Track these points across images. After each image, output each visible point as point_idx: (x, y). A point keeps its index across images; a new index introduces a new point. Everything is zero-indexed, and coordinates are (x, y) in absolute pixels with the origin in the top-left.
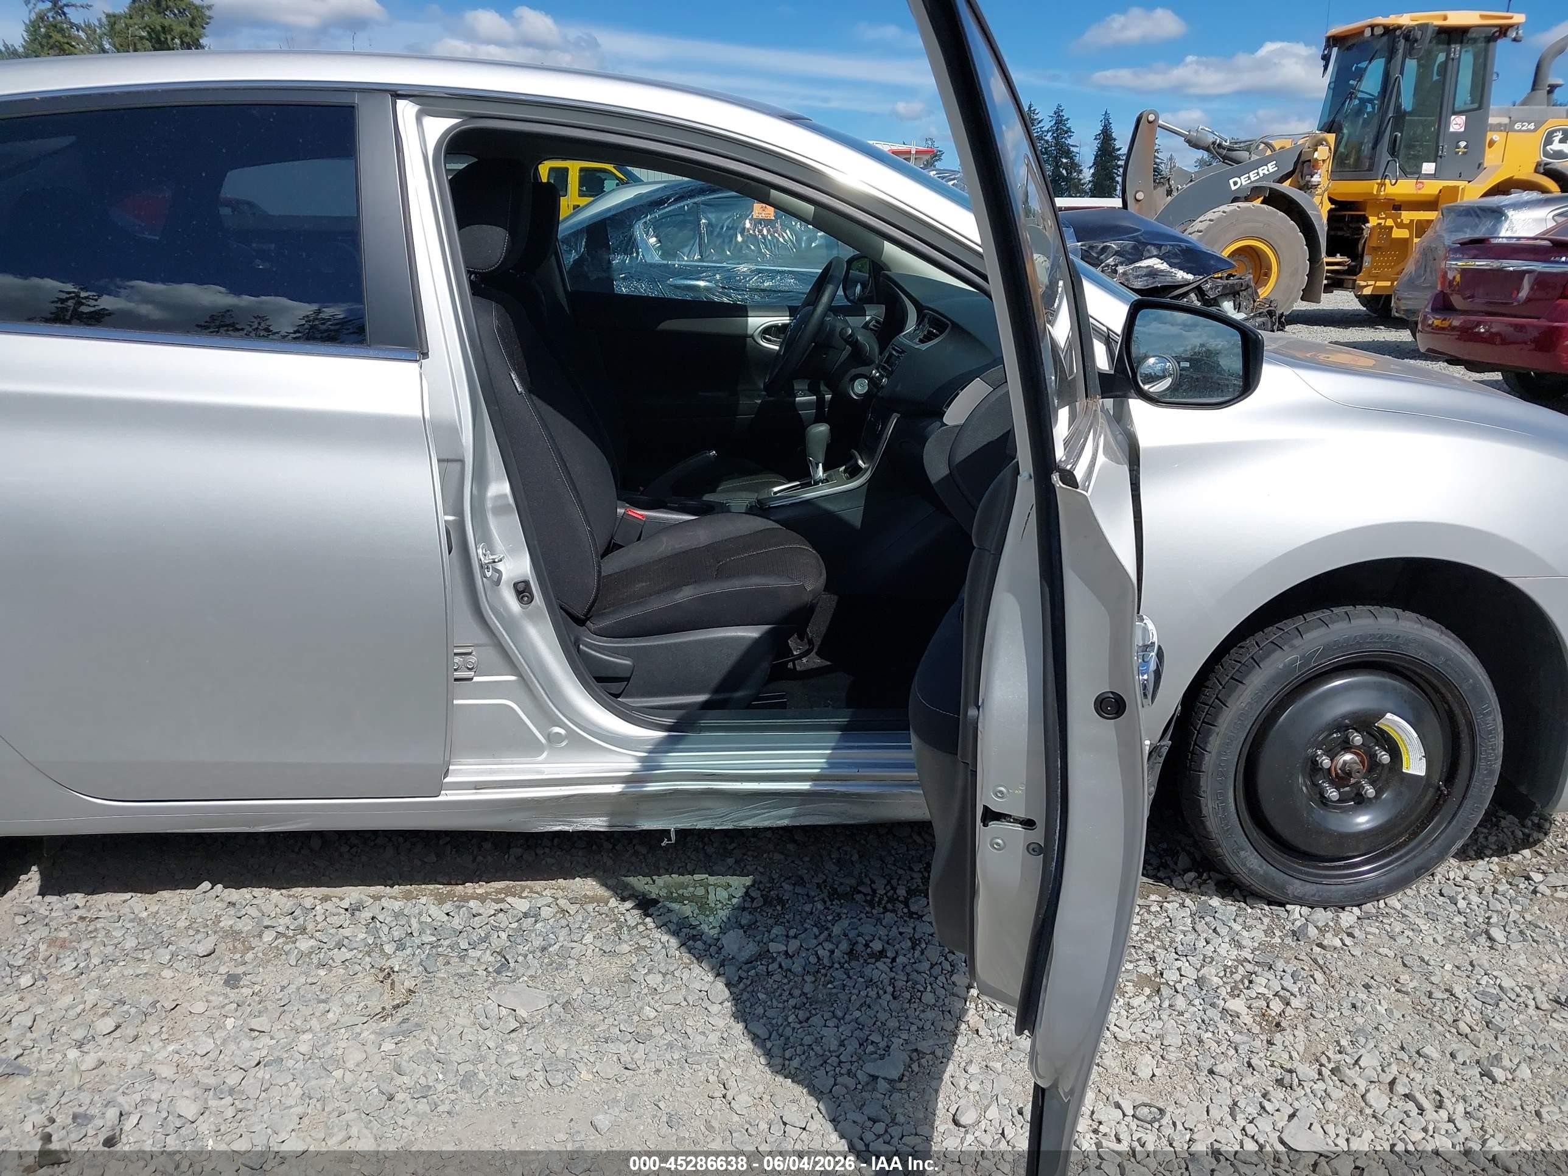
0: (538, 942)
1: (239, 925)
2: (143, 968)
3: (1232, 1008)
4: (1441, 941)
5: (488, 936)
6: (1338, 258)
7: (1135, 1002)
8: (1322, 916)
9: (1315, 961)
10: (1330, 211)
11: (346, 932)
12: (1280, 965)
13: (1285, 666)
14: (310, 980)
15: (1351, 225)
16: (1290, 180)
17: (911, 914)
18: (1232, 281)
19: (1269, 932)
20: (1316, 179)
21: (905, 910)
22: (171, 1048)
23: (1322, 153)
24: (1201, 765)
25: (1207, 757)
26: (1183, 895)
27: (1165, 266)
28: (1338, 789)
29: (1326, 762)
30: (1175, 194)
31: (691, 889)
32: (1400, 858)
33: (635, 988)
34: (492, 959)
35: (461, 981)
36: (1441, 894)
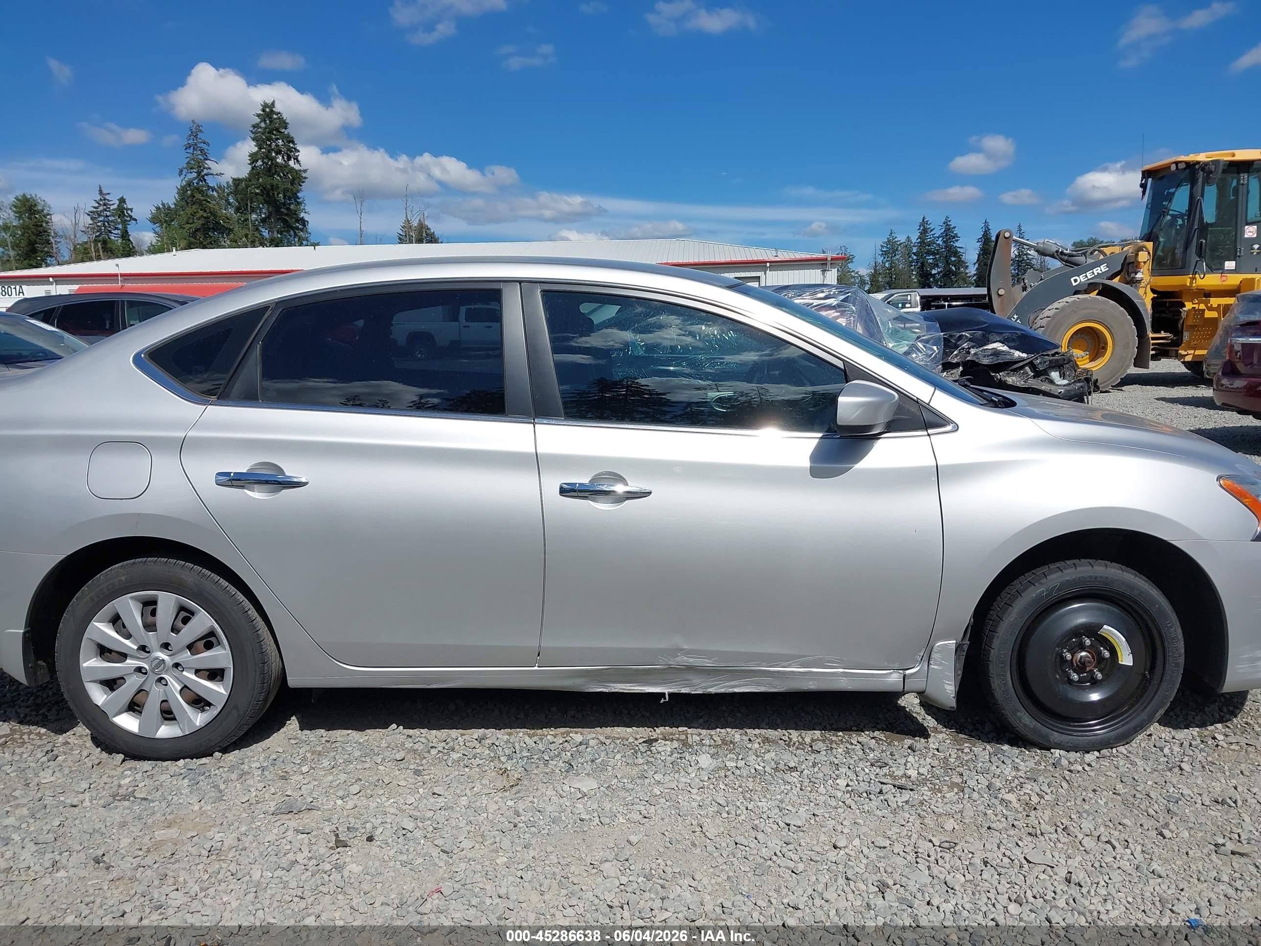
0: (589, 758)
1: (416, 746)
2: (367, 766)
3: (1007, 798)
4: (1148, 770)
5: (559, 753)
6: (1163, 334)
7: (948, 795)
8: (1073, 755)
9: (1064, 778)
10: (1153, 299)
11: (478, 751)
12: (1041, 779)
13: (1037, 596)
14: (460, 773)
15: (1171, 309)
16: (1119, 277)
17: (813, 751)
18: (1057, 357)
19: (1038, 763)
20: (1139, 276)
21: (810, 749)
22: (392, 801)
23: (1143, 256)
24: (989, 658)
25: (992, 652)
26: (985, 744)
27: (1005, 348)
28: (1078, 674)
29: (1069, 656)
30: (1029, 289)
31: (677, 736)
32: (1123, 720)
33: (647, 781)
34: (563, 765)
35: (546, 776)
36: (1155, 746)
